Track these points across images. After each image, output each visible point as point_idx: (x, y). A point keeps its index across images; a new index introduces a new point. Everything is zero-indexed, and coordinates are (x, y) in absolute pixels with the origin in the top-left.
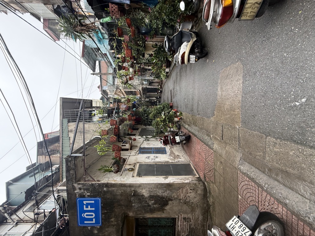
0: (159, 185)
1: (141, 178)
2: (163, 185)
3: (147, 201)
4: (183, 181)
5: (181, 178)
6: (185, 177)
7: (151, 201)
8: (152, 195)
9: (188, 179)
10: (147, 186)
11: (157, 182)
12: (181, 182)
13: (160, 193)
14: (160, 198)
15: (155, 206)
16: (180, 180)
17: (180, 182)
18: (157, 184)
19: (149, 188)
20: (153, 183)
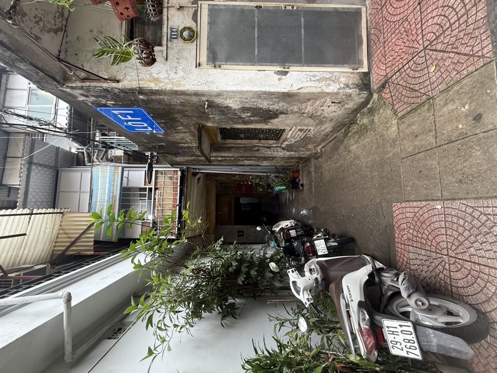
0: (265, 94)
1: (219, 70)
2: (273, 94)
3: (236, 113)
4: (324, 88)
5: (319, 76)
6: (330, 72)
7: (244, 113)
8: (248, 106)
9: (336, 80)
10: (236, 94)
11: (259, 90)
12: (319, 90)
13: (264, 105)
14: (263, 111)
15: (252, 118)
16: (316, 84)
17: (314, 90)
18: (260, 92)
19: (241, 98)
20: (250, 91)
